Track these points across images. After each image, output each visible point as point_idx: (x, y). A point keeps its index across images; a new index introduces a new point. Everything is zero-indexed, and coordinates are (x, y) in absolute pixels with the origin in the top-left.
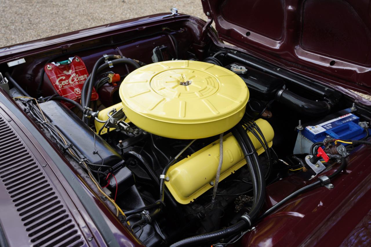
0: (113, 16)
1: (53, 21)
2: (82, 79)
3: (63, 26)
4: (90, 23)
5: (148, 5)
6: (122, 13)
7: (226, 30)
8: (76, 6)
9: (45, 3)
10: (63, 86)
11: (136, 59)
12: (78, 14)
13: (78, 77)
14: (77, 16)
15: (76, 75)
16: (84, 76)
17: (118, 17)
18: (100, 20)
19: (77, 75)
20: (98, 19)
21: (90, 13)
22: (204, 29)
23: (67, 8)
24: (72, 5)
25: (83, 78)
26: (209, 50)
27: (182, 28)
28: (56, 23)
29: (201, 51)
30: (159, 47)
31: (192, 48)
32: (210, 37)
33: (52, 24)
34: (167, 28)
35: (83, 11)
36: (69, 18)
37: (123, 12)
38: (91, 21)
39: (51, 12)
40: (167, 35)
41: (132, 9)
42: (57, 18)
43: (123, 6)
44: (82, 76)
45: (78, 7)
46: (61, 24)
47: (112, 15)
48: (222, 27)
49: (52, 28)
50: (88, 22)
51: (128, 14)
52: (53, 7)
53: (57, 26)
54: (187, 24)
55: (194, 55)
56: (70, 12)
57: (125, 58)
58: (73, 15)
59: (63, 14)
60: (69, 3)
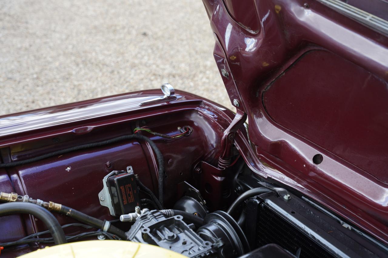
0: (119, 59)
1: (16, 63)
3: (31, 71)
4: (78, 70)
5: (185, 43)
6: (136, 56)
7: (271, 142)
8: (64, 37)
9: (15, 30)
11: (55, 202)
12: (62, 53)
14: (59, 55)
17: (128, 61)
18: (97, 65)
20: (92, 64)
21: (84, 52)
22: (226, 132)
23: (48, 40)
24: (58, 35)
26: (236, 177)
27: (182, 128)
28: (21, 65)
29: (219, 179)
30: (116, 171)
31: (198, 170)
32: (239, 152)
33: (13, 67)
34: (144, 129)
35: (74, 46)
36: (45, 58)
37: (139, 53)
38: (81, 66)
39: (19, 46)
40: (142, 142)
41: (155, 49)
42: (26, 57)
43: (142, 41)
45: (67, 39)
46: (28, 68)
48: (263, 134)
49: (10, 76)
50: (74, 67)
51: (146, 58)
52: (26, 37)
53: (19, 72)
54: (194, 117)
55: (197, 191)
56: (50, 47)
57: (26, 201)
58: (53, 53)
59: (38, 51)
60: (54, 31)
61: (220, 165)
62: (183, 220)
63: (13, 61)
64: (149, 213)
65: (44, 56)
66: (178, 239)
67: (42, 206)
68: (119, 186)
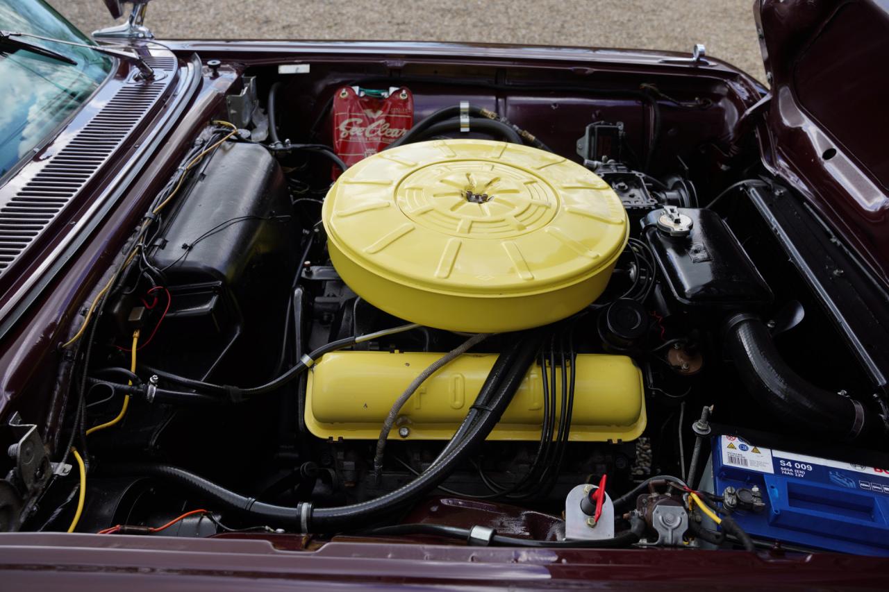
1: (602, 38)
2: (392, 135)
8: (676, 16)
10: (349, 135)
12: (664, 35)
13: (386, 128)
14: (659, 37)
15: (386, 123)
16: (400, 131)
19: (388, 125)
21: (692, 39)
22: (747, 113)
23: (654, 18)
24: (669, 13)
25: (396, 133)
27: (700, 98)
29: (723, 167)
30: (600, 121)
31: (703, 152)
32: (758, 140)
34: (652, 87)
35: (684, 29)
36: (640, 38)
39: (616, 19)
40: (647, 104)
42: (617, 34)
44: (397, 130)
45: (679, 19)
47: (737, 53)
48: (783, 118)
52: (629, 10)
54: (718, 89)
56: (653, 27)
57: (503, 122)
58: (652, 34)
59: (635, 28)
60: (668, 8)
61: (732, 153)
62: (643, 178)
63: (600, 35)
64: (614, 164)
65: (641, 35)
66: (627, 191)
67: (517, 132)
68: (598, 135)
